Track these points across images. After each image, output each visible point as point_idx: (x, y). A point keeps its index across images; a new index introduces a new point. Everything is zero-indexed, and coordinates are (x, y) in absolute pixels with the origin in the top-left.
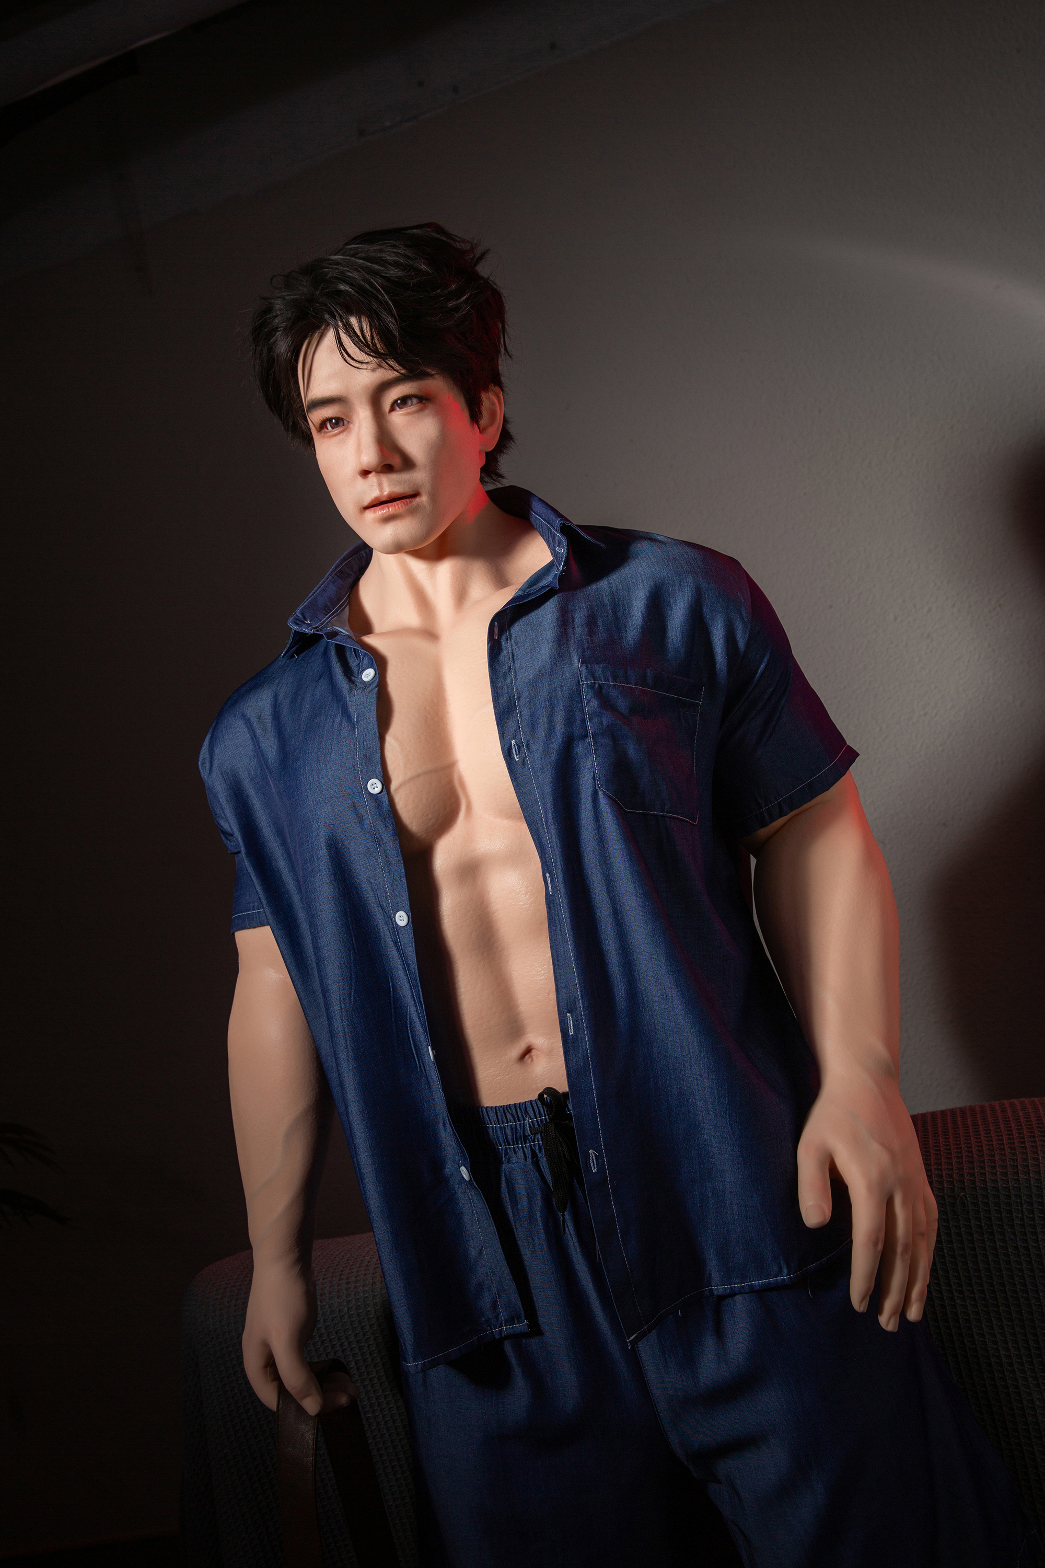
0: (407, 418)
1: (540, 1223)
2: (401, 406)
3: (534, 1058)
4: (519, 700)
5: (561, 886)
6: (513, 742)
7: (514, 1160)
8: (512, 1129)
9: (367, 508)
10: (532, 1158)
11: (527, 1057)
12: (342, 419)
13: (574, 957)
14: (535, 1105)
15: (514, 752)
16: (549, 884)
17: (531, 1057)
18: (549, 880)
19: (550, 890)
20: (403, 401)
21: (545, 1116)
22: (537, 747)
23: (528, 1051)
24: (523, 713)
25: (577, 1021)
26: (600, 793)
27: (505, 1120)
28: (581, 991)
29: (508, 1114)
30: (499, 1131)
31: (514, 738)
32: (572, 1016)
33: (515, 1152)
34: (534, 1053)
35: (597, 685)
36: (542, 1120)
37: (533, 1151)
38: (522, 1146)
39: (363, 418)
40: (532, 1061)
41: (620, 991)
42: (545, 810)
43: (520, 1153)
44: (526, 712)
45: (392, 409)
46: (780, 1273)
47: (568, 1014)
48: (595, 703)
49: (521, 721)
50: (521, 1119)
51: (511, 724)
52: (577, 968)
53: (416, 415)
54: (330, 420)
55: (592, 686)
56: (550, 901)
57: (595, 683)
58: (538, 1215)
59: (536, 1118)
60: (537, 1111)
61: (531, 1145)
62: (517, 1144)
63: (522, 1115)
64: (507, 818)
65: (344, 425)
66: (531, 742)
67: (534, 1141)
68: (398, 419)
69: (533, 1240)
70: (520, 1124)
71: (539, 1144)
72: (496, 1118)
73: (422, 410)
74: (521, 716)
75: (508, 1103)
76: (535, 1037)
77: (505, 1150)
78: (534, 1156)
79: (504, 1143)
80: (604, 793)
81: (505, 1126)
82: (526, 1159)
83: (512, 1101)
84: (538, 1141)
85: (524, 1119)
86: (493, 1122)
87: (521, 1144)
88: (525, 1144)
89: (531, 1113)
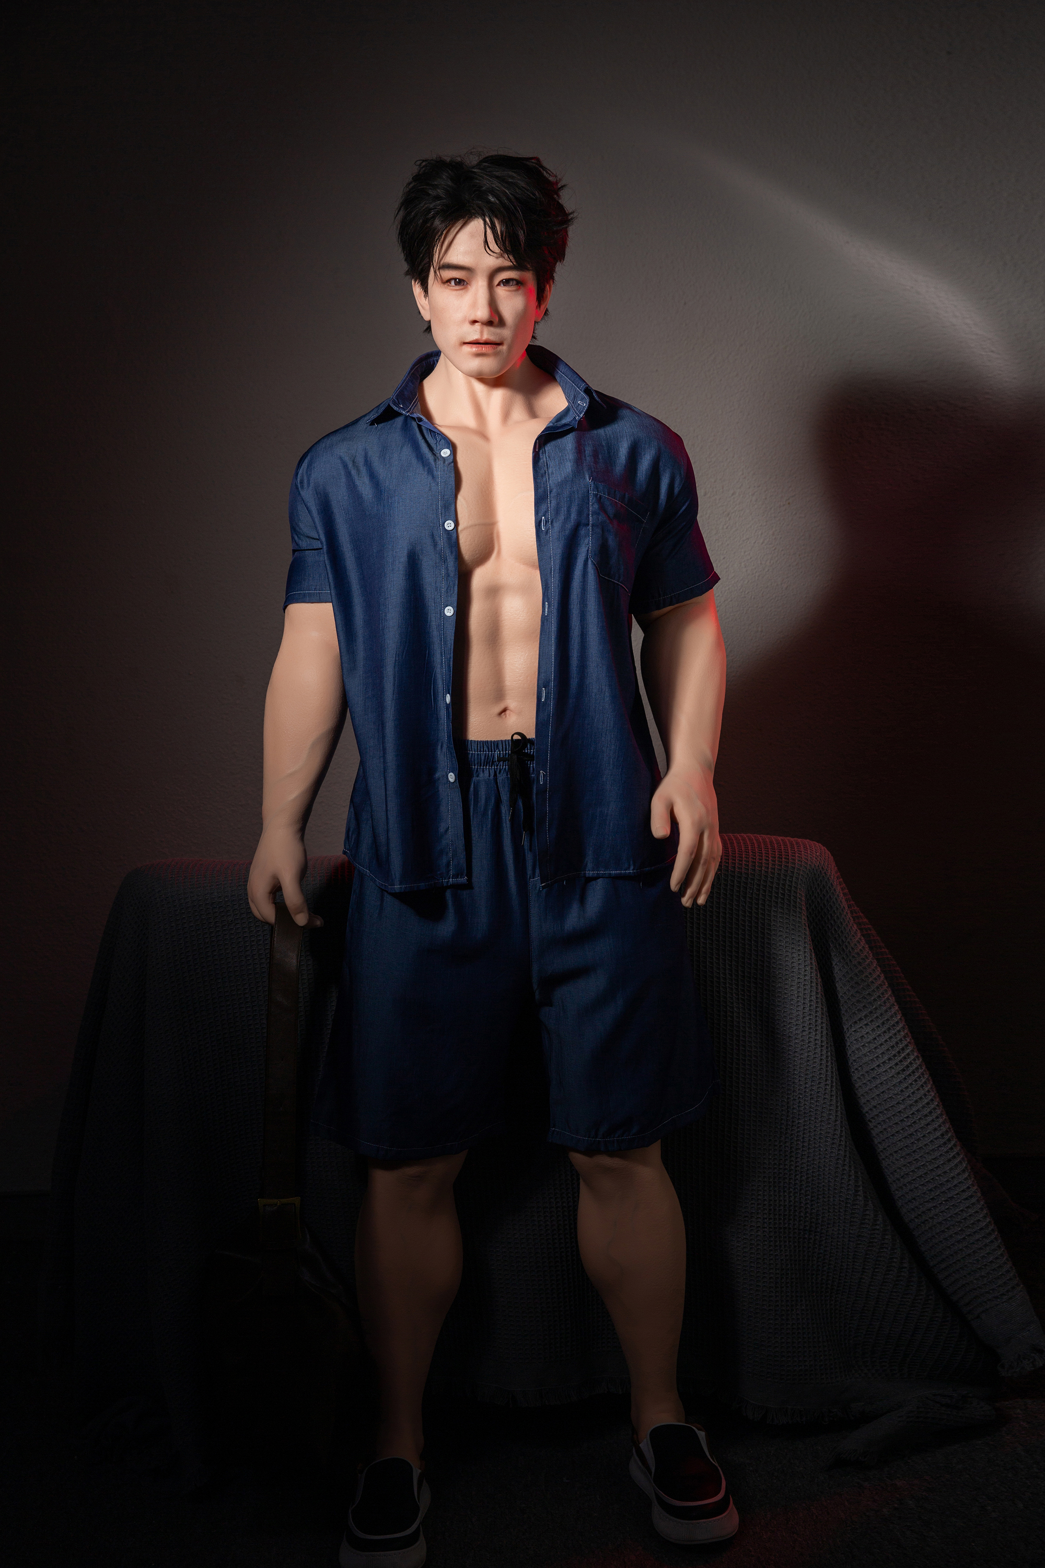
0: (508, 293)
1: (490, 817)
2: (505, 284)
3: (507, 715)
4: (550, 493)
5: (554, 612)
6: (543, 518)
7: (481, 775)
8: (485, 756)
9: (465, 343)
10: (494, 776)
11: (503, 714)
12: (465, 281)
13: (554, 655)
14: (504, 743)
15: (542, 525)
16: (546, 610)
17: (505, 714)
18: (547, 606)
19: (546, 612)
20: (506, 282)
21: (509, 751)
22: (557, 525)
23: (504, 710)
24: (552, 503)
25: (548, 693)
26: (589, 561)
27: (482, 750)
28: (553, 677)
29: (485, 746)
30: (476, 756)
31: (544, 516)
32: (545, 690)
33: (483, 771)
34: (508, 712)
35: (599, 495)
36: (506, 753)
37: (495, 772)
38: (489, 768)
39: (479, 287)
40: (506, 717)
41: (574, 682)
42: (555, 563)
43: (487, 772)
44: (554, 503)
45: (499, 285)
46: (628, 868)
47: (543, 689)
48: (596, 506)
49: (550, 506)
51: (543, 507)
52: (554, 661)
53: (513, 293)
54: (455, 279)
55: (596, 495)
56: (544, 619)
57: (598, 494)
58: (490, 812)
59: (503, 751)
60: (504, 747)
61: (495, 768)
62: (486, 766)
63: (494, 749)
64: (524, 564)
65: (465, 285)
66: (554, 521)
67: (497, 766)
68: (501, 292)
69: (482, 827)
70: (491, 754)
71: (500, 768)
72: (476, 748)
73: (517, 290)
74: (550, 503)
75: (486, 740)
76: (511, 703)
77: (477, 768)
78: (495, 775)
79: (478, 764)
80: (592, 561)
81: (481, 754)
82: (490, 776)
83: (489, 740)
84: (500, 766)
85: (495, 751)
86: (473, 750)
87: (489, 766)
88: (491, 767)
89: (500, 747)
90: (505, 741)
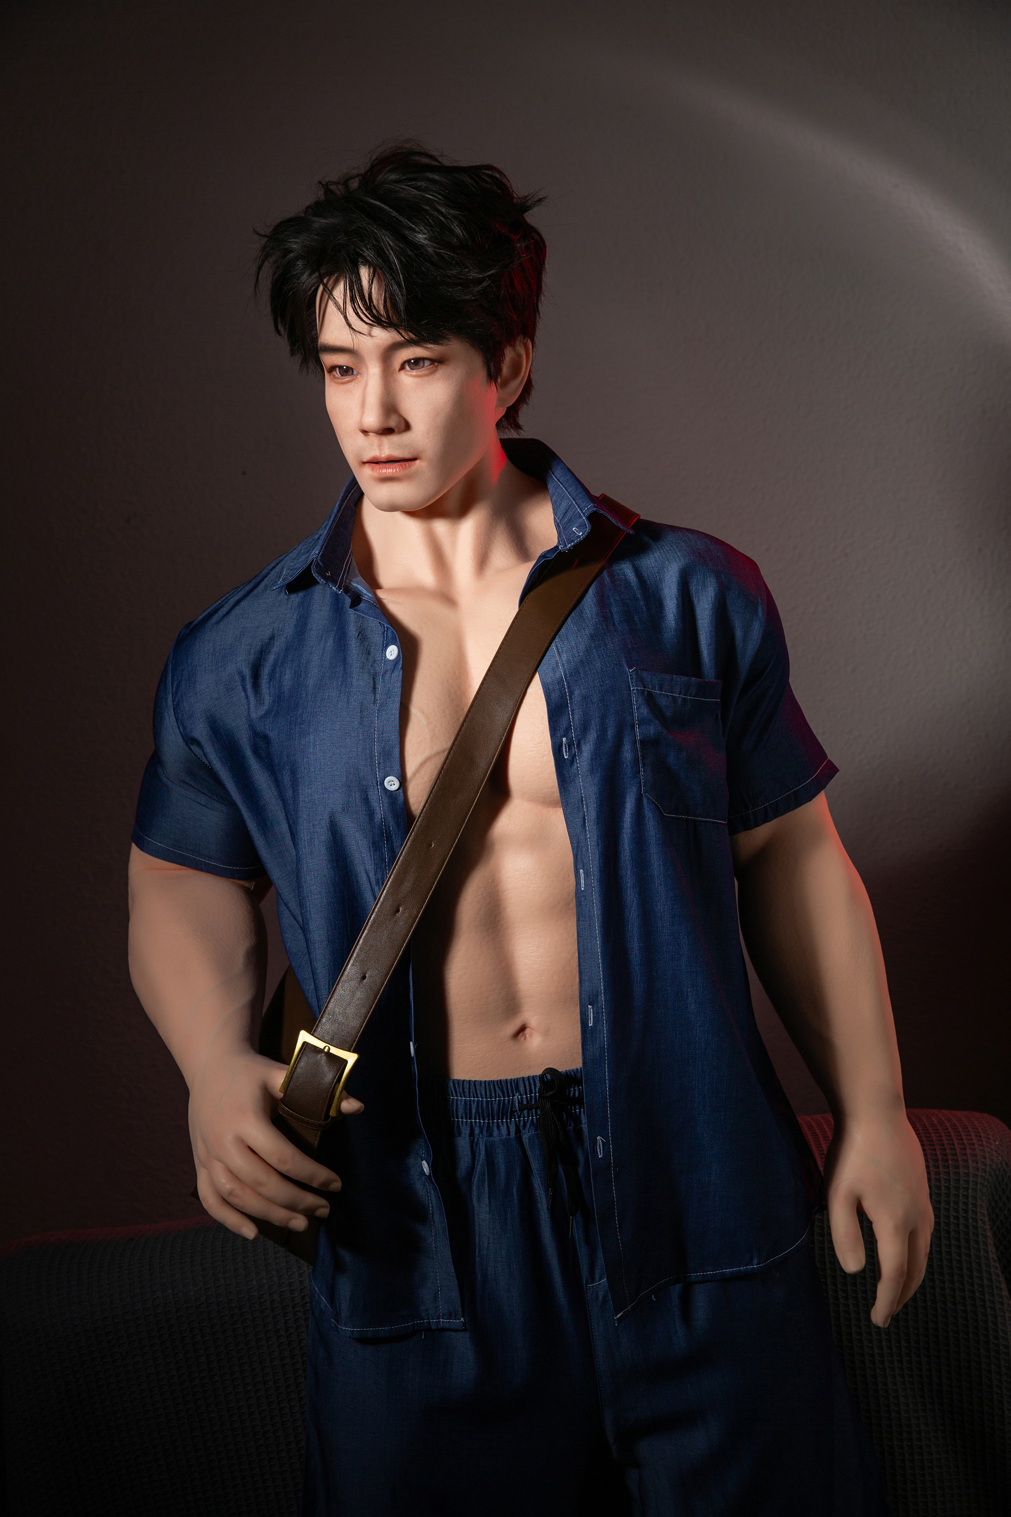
0: (416, 380)
1: (515, 1197)
2: (412, 366)
3: (527, 1036)
4: (571, 698)
5: (595, 884)
6: (564, 739)
7: (496, 1133)
8: (498, 1103)
10: (516, 1134)
11: (521, 1034)
12: (352, 369)
13: (601, 953)
14: (527, 1082)
15: (564, 750)
16: (582, 881)
17: (524, 1035)
18: (582, 876)
19: (583, 885)
20: (416, 363)
21: (535, 1093)
22: (587, 749)
23: (523, 1029)
24: (574, 711)
25: (598, 1013)
26: (645, 801)
27: (493, 1095)
28: (604, 986)
29: (497, 1089)
30: (484, 1105)
31: (565, 735)
32: (593, 1008)
33: (498, 1127)
34: (527, 1031)
35: (646, 692)
36: (531, 1097)
37: (517, 1126)
38: (507, 1122)
39: (373, 372)
40: (525, 1039)
42: (591, 810)
43: (504, 1129)
44: (578, 712)
45: (402, 368)
47: (589, 1006)
48: (645, 711)
49: (573, 719)
50: (511, 1094)
51: (563, 724)
52: (603, 964)
53: (426, 378)
54: (339, 367)
55: (641, 692)
56: (581, 897)
57: (644, 690)
58: (515, 1190)
59: (526, 1094)
60: (527, 1088)
61: (515, 1121)
62: (502, 1119)
63: (512, 1091)
65: (353, 374)
66: (582, 742)
67: (519, 1117)
68: (407, 380)
70: (509, 1100)
71: (524, 1120)
72: (483, 1093)
73: (433, 373)
74: (573, 714)
75: (499, 1079)
76: (532, 1016)
77: (489, 1123)
78: (518, 1131)
79: (488, 1116)
80: (649, 799)
81: (492, 1101)
82: (509, 1134)
83: (503, 1077)
84: (524, 1117)
85: (514, 1096)
86: (479, 1095)
87: (506, 1119)
88: (510, 1119)
89: (522, 1089)
90: (529, 1078)
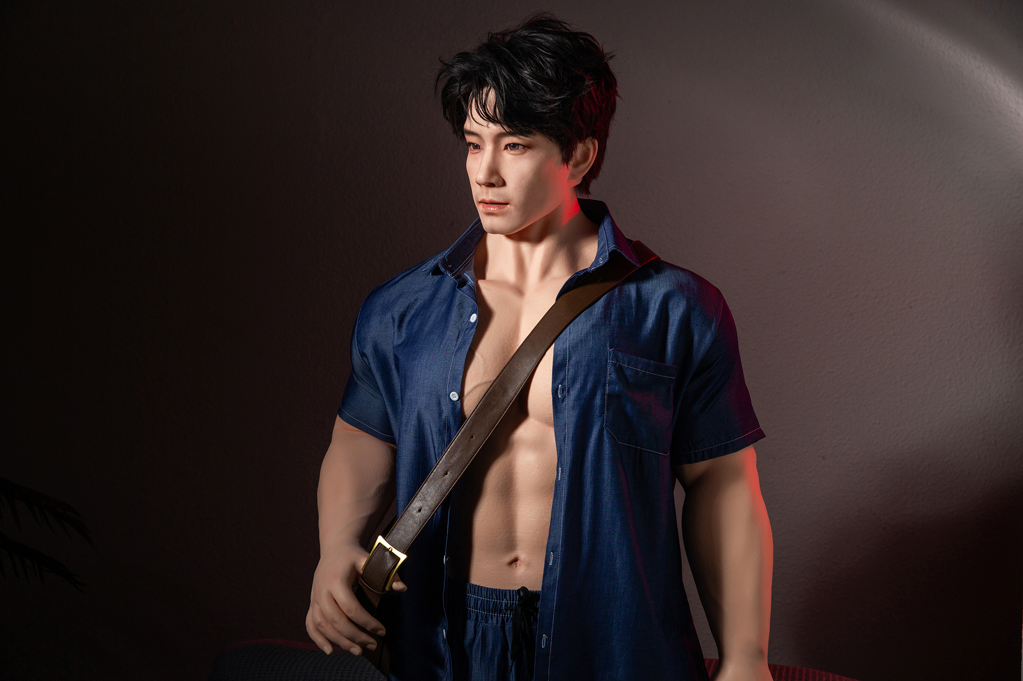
0: (513, 156)
2: (512, 148)
3: (518, 565)
4: (569, 361)
5: (567, 477)
6: (560, 386)
7: (490, 622)
8: (494, 604)
9: (480, 203)
10: (501, 624)
11: (514, 563)
12: (479, 145)
14: (511, 592)
15: (559, 391)
16: (559, 474)
17: (516, 564)
18: (560, 471)
19: (560, 477)
20: (513, 146)
21: (516, 601)
22: (573, 393)
23: (516, 560)
24: (570, 371)
25: (556, 558)
26: (605, 431)
27: (491, 597)
28: (562, 542)
29: (494, 594)
30: (485, 603)
31: (561, 384)
32: (553, 554)
33: (492, 618)
34: (518, 562)
35: (618, 365)
36: (513, 603)
37: (503, 620)
38: (497, 615)
39: (488, 150)
40: (516, 566)
42: (569, 431)
43: (495, 619)
44: (572, 371)
45: (506, 148)
47: (551, 553)
48: (614, 376)
49: (568, 374)
50: (501, 599)
51: (561, 376)
53: (518, 156)
55: (614, 364)
56: (558, 484)
57: (616, 363)
59: (510, 601)
60: (512, 597)
61: (502, 616)
62: (495, 613)
63: (502, 597)
65: (479, 148)
66: (571, 388)
67: (505, 614)
68: (507, 156)
70: (499, 602)
71: (507, 616)
73: (523, 155)
74: (568, 371)
75: (495, 588)
76: (522, 552)
77: (486, 614)
78: (502, 622)
79: (487, 609)
80: (607, 430)
81: (490, 601)
82: (497, 623)
84: (507, 614)
85: (503, 600)
86: (483, 596)
87: (497, 613)
88: (499, 614)
89: (508, 596)
90: (513, 591)
